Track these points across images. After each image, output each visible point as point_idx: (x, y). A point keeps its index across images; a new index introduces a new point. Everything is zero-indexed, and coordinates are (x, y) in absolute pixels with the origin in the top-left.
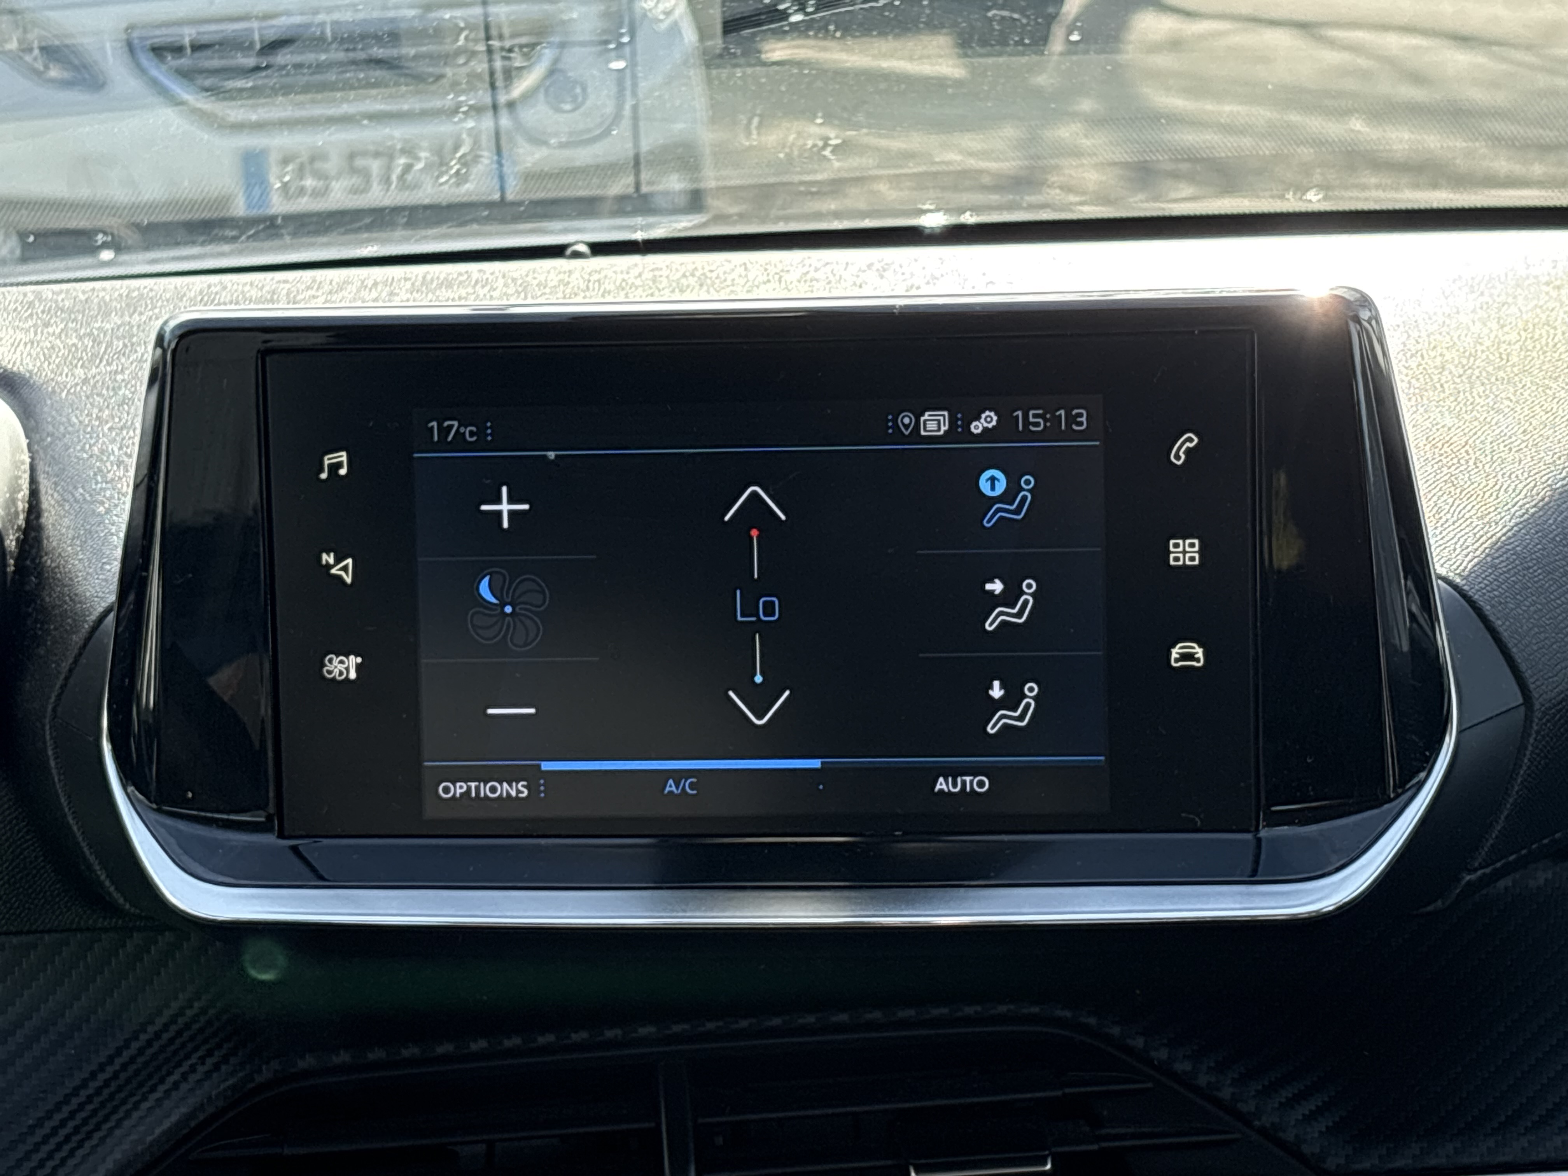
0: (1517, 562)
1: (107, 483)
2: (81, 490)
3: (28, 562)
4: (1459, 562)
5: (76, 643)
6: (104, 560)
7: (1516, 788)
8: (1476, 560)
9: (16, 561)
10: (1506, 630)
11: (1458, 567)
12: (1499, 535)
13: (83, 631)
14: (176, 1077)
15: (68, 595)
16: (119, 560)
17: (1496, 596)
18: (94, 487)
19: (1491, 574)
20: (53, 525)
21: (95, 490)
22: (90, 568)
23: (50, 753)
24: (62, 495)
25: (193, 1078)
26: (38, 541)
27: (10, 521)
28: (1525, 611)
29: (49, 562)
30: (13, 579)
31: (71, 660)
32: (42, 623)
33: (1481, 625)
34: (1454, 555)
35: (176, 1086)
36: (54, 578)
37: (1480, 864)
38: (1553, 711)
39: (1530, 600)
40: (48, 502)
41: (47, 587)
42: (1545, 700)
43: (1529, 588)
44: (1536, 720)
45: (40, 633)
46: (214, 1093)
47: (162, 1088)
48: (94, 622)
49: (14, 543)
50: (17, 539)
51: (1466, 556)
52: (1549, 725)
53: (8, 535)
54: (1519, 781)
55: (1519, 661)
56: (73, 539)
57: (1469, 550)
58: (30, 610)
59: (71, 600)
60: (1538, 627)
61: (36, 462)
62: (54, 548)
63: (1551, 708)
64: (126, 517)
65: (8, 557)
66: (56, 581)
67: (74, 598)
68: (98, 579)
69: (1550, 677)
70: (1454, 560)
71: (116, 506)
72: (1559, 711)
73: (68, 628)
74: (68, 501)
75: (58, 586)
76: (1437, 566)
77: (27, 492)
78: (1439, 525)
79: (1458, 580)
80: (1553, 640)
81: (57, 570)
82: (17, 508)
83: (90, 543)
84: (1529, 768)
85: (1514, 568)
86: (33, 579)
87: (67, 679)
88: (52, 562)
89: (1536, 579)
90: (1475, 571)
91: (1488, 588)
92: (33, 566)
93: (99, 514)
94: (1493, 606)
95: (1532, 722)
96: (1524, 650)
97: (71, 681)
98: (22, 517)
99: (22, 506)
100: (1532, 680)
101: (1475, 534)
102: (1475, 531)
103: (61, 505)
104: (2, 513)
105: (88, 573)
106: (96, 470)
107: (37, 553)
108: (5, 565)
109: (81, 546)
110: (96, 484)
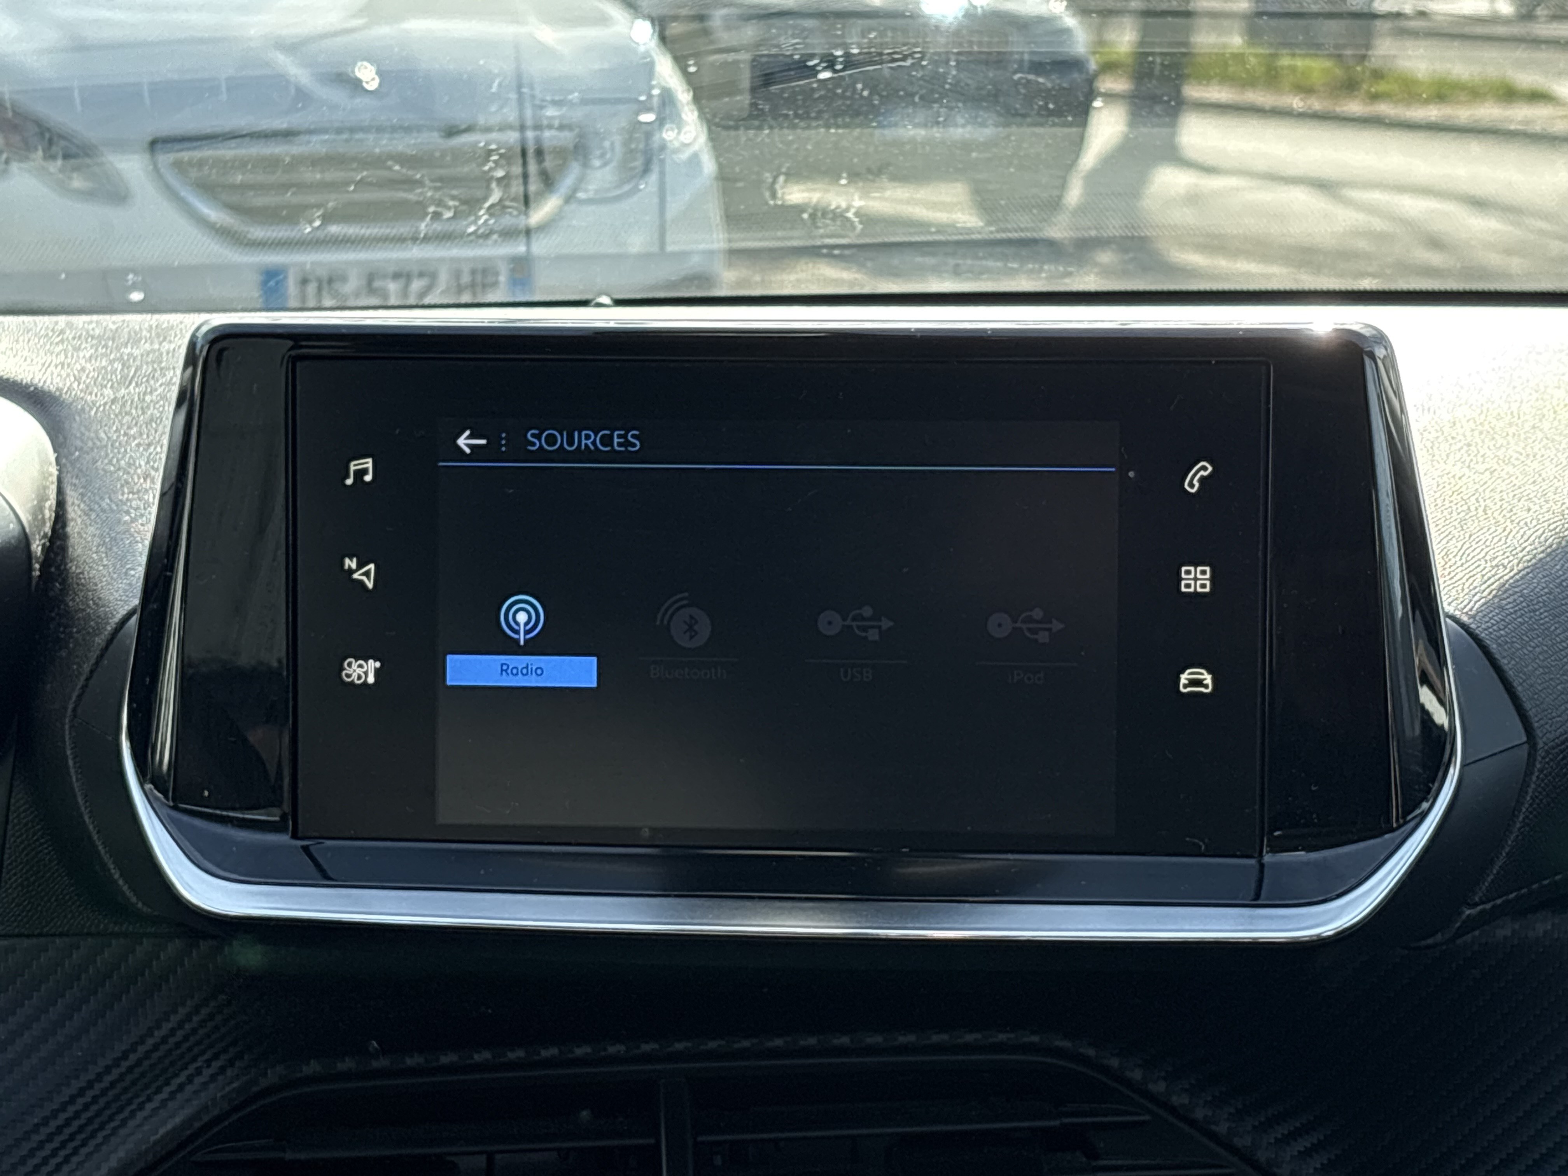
0: (1524, 604)
1: (133, 493)
2: (108, 501)
3: (53, 569)
4: (1467, 601)
5: (99, 644)
6: (128, 566)
7: (1518, 825)
8: (1483, 600)
9: (43, 566)
10: (1511, 669)
11: (1465, 606)
12: (1506, 578)
13: (106, 633)
14: (182, 1078)
15: (92, 599)
16: (144, 566)
17: (1502, 636)
18: (120, 497)
19: (1498, 614)
20: (79, 533)
21: (121, 501)
22: (115, 573)
23: (69, 752)
24: (88, 506)
25: (198, 1080)
26: (64, 549)
27: (37, 527)
28: (1531, 652)
29: (74, 568)
30: (38, 584)
31: (93, 661)
32: (65, 628)
33: (1487, 663)
34: (1462, 595)
35: (181, 1087)
36: (78, 584)
37: (1480, 898)
38: (1556, 750)
39: (1536, 641)
40: (73, 512)
41: (70, 592)
42: (1548, 739)
43: (1536, 629)
44: (1539, 758)
45: (62, 636)
46: (219, 1095)
47: (167, 1090)
48: (117, 624)
49: (40, 548)
50: (44, 545)
51: (1474, 596)
52: (1551, 764)
53: (35, 540)
54: (1521, 818)
55: (1524, 699)
56: (99, 545)
57: (1476, 590)
58: (53, 614)
59: (95, 604)
60: (1543, 667)
61: (64, 475)
62: (79, 556)
63: (1554, 748)
64: (151, 527)
65: (34, 561)
66: (81, 587)
67: (99, 602)
68: (122, 583)
69: (1554, 718)
70: (1461, 600)
71: (142, 515)
72: (1562, 752)
73: (91, 631)
74: (94, 511)
75: (82, 591)
76: (1445, 605)
77: (54, 503)
78: (1447, 566)
79: (1465, 619)
80: (1558, 682)
81: (81, 576)
82: (44, 515)
83: (115, 549)
84: (1531, 805)
85: (1520, 609)
86: (57, 585)
87: (87, 679)
88: (76, 568)
89: (1542, 622)
90: (1481, 611)
91: (1495, 628)
92: (57, 573)
93: (125, 522)
94: (1499, 645)
95: (1535, 760)
96: (1528, 689)
97: (92, 682)
98: (48, 524)
99: (49, 514)
100: (1536, 719)
101: (1483, 576)
102: (1484, 572)
103: (86, 514)
104: (30, 518)
105: (112, 578)
106: (123, 482)
107: (62, 560)
108: (30, 568)
109: (106, 553)
110: (123, 495)
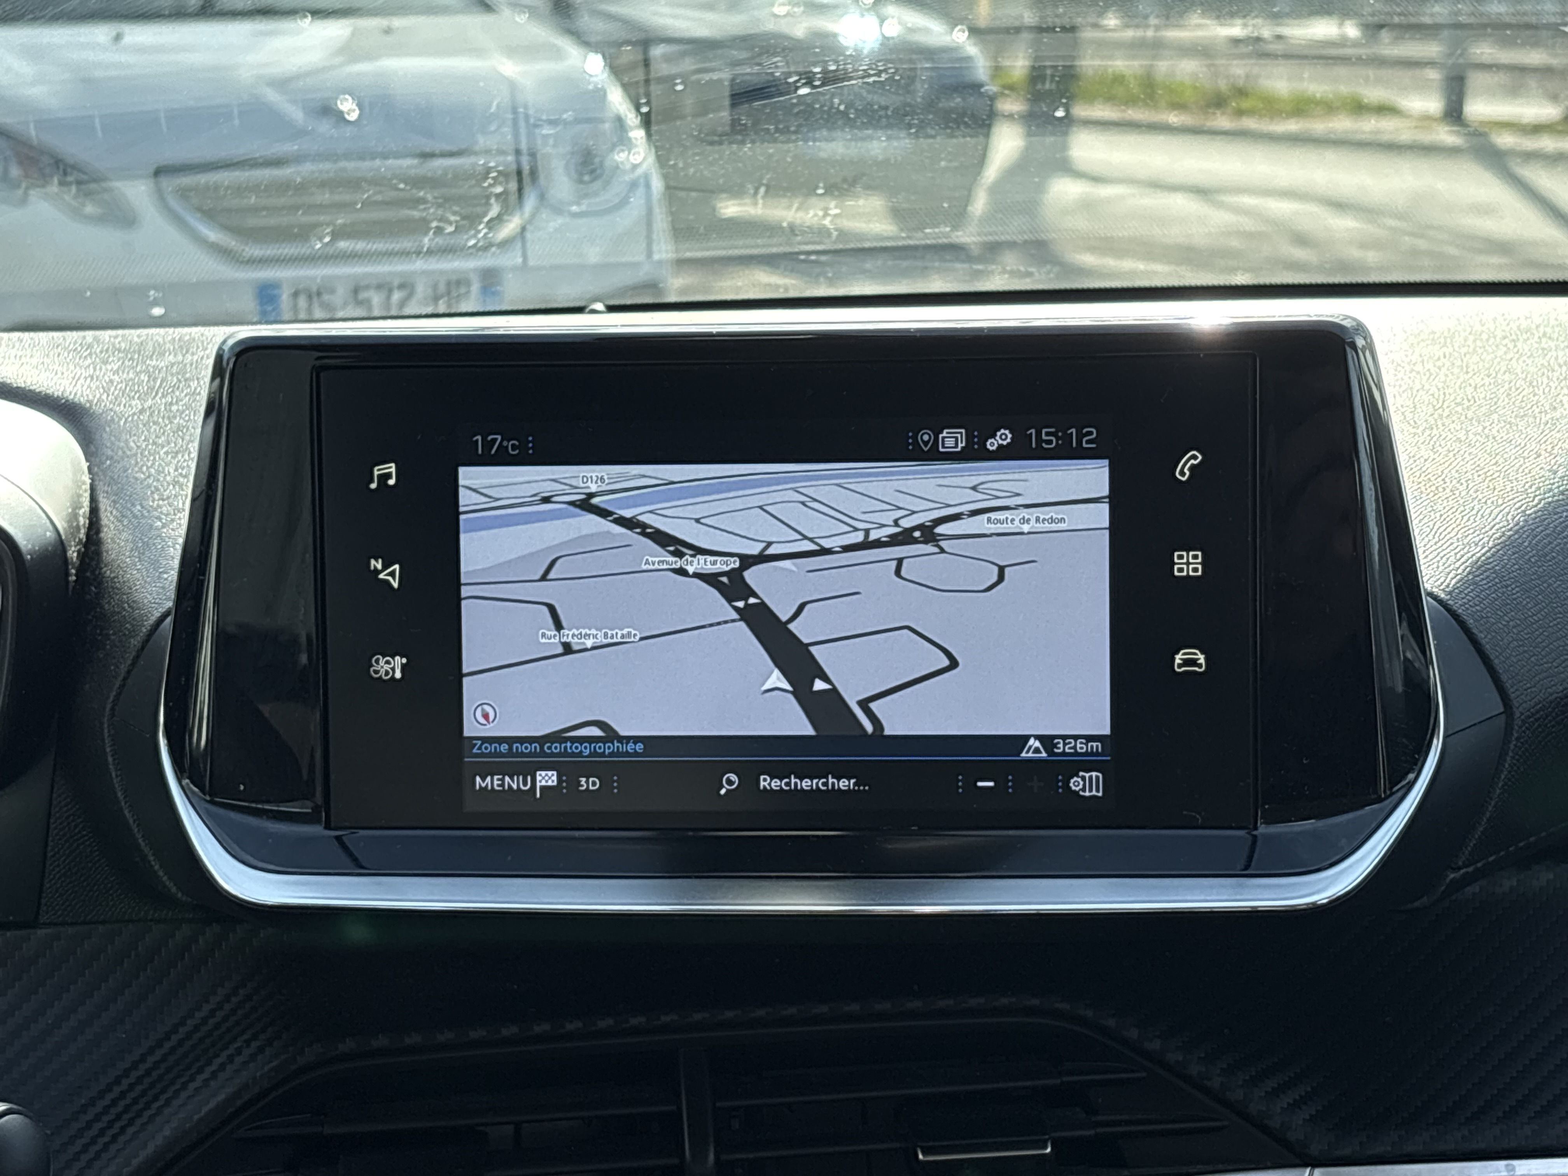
0: (1497, 580)
1: (163, 500)
2: (139, 507)
3: (88, 574)
4: (1443, 578)
5: (135, 646)
6: (161, 570)
7: (1498, 791)
8: (1458, 577)
9: (77, 571)
10: (1487, 643)
11: (1442, 583)
12: (1479, 555)
13: (141, 634)
14: (222, 1058)
15: (127, 602)
16: (177, 570)
17: (1478, 611)
18: (151, 504)
19: (1473, 590)
20: (112, 539)
21: (151, 506)
22: (148, 577)
23: (108, 750)
24: (121, 512)
25: (238, 1060)
26: (98, 554)
27: (72, 533)
28: (1505, 625)
29: (108, 572)
30: (74, 588)
31: (129, 662)
32: (102, 630)
33: (1466, 638)
34: (1437, 573)
35: (222, 1067)
36: (113, 588)
37: (1464, 862)
39: (1509, 615)
40: (107, 518)
41: (106, 596)
42: (1524, 709)
43: (1508, 604)
44: (1516, 727)
45: (100, 638)
46: (258, 1074)
47: (209, 1070)
48: (152, 626)
49: (75, 554)
50: (79, 551)
51: (1449, 573)
52: (1528, 732)
53: (71, 546)
54: (1500, 785)
55: (1501, 672)
56: (132, 550)
57: (1451, 568)
58: (90, 617)
59: (130, 607)
60: (1517, 640)
61: (97, 483)
62: (113, 560)
63: (1529, 717)
64: (183, 531)
65: (70, 567)
66: (116, 590)
67: (134, 605)
68: (155, 587)
69: (1529, 688)
70: (1438, 577)
71: (173, 520)
72: (1537, 720)
73: (127, 633)
74: (126, 517)
75: (117, 594)
77: (88, 510)
79: (1442, 595)
80: (1531, 653)
81: (116, 580)
82: (78, 522)
83: (148, 554)
84: (1510, 772)
85: (1493, 585)
86: (93, 589)
87: (125, 679)
88: (111, 573)
89: (1514, 596)
90: (1458, 588)
91: (1471, 603)
92: (92, 577)
93: (157, 529)
94: (1476, 620)
95: (1512, 729)
96: (1504, 662)
97: (129, 682)
98: (83, 531)
99: (83, 521)
100: (1512, 690)
101: (1456, 554)
102: (1456, 551)
103: (120, 521)
104: (65, 525)
105: (146, 582)
106: (153, 489)
107: (97, 565)
108: (67, 574)
109: (139, 558)
110: (153, 501)
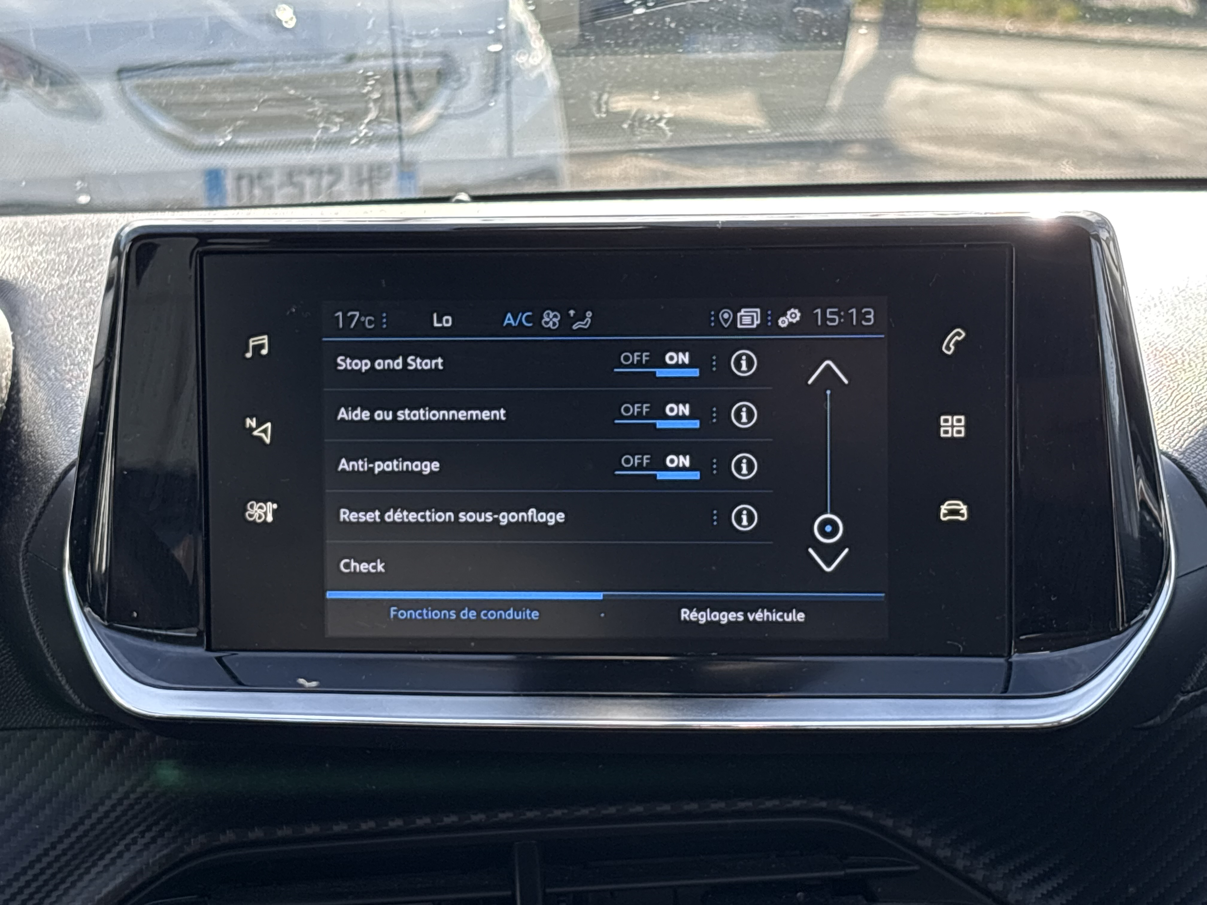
1: (74, 365)
2: (53, 371)
3: (9, 428)
4: (1177, 440)
5: (46, 491)
6: (70, 426)
8: (1191, 439)
11: (1176, 445)
13: (52, 481)
14: (120, 847)
15: (41, 454)
16: (81, 425)
18: (64, 368)
19: (1203, 450)
20: (30, 398)
21: (65, 371)
22: (59, 432)
23: (23, 581)
24: (38, 375)
25: (135, 848)
26: (18, 411)
29: (26, 427)
31: (41, 505)
32: (19, 477)
33: (1196, 492)
34: (1173, 435)
35: (120, 855)
36: (29, 441)
37: (1192, 687)
40: (27, 380)
41: (23, 448)
45: (17, 484)
46: (151, 861)
47: (109, 857)
48: (60, 474)
51: (1183, 436)
56: (46, 408)
57: (1185, 431)
58: (9, 466)
59: (42, 457)
61: (19, 349)
62: (30, 416)
66: (31, 443)
67: (46, 456)
68: (65, 440)
70: (1173, 439)
71: (81, 383)
73: (40, 480)
74: (42, 380)
75: (32, 446)
76: (1160, 443)
77: (10, 373)
78: (1160, 410)
79: (1176, 455)
81: (32, 434)
82: (1, 383)
83: (59, 411)
86: (13, 441)
87: (37, 520)
88: (28, 427)
90: (1190, 448)
92: (13, 431)
93: (67, 389)
94: (1205, 476)
97: (41, 522)
98: (5, 391)
99: (5, 383)
101: (1190, 419)
102: (1190, 416)
103: (38, 383)
105: (57, 435)
106: (66, 355)
107: (16, 421)
109: (52, 415)
110: (66, 366)
